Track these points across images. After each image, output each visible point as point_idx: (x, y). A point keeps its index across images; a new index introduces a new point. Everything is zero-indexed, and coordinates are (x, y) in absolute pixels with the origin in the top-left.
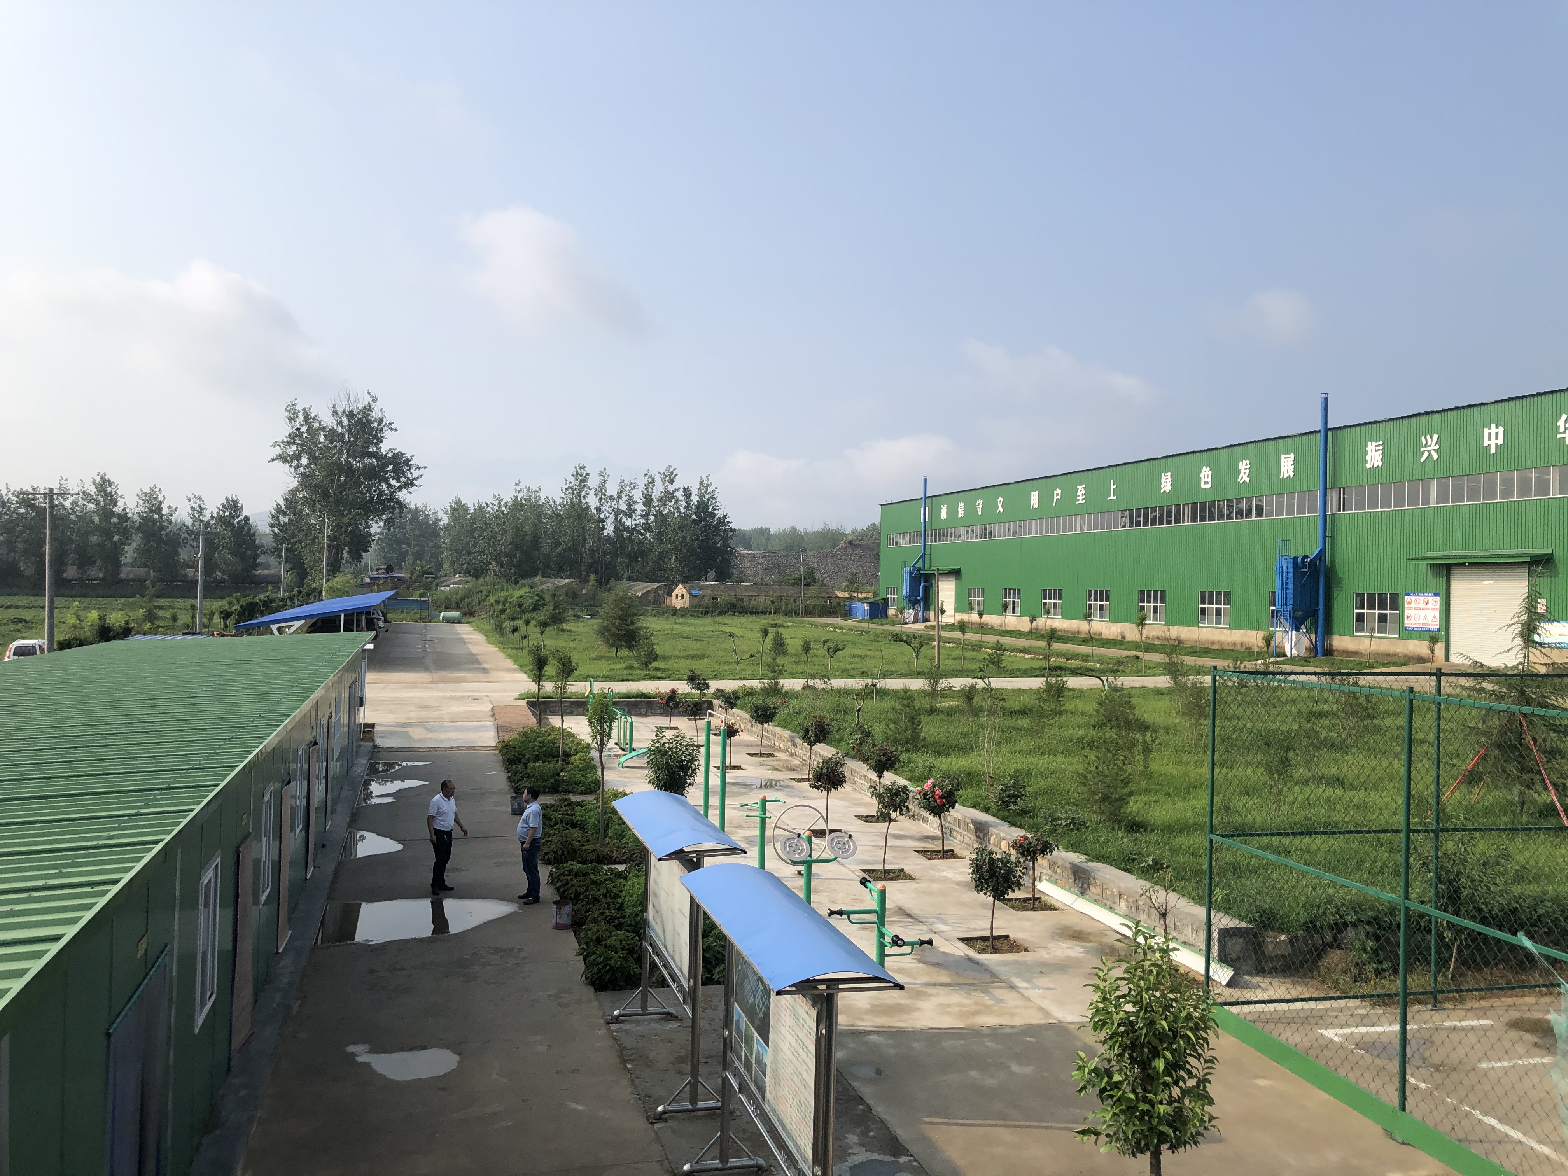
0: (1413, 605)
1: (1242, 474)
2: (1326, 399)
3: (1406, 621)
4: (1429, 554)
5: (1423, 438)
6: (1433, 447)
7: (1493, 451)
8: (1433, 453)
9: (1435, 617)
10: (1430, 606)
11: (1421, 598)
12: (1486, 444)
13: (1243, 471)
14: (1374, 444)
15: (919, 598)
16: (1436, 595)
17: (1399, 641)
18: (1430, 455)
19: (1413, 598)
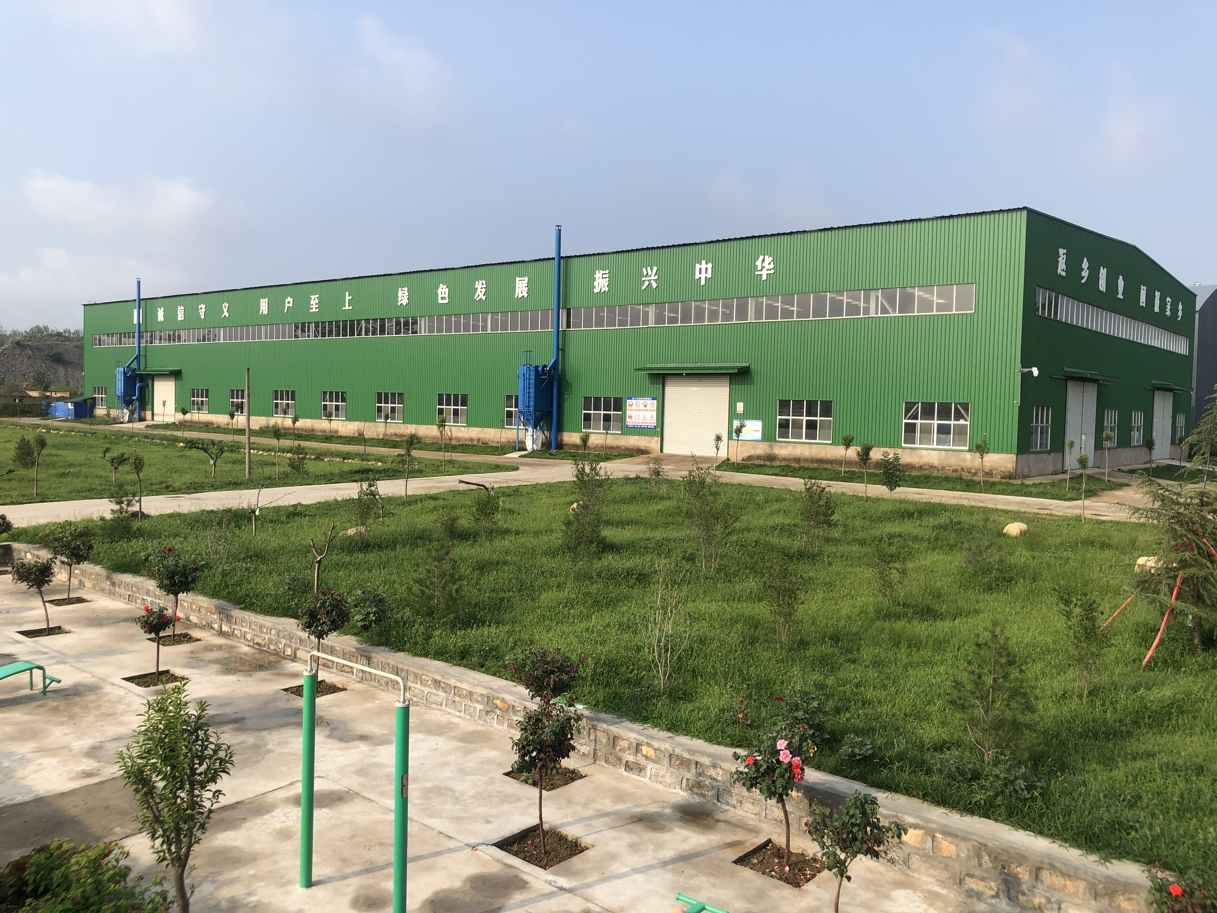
0: (634, 407)
1: (478, 292)
2: (560, 231)
3: (628, 420)
4: (648, 366)
5: (644, 270)
6: (652, 278)
7: (703, 283)
8: (653, 282)
9: (652, 417)
10: (648, 408)
11: (641, 402)
12: (697, 277)
13: (479, 290)
14: (601, 272)
15: (134, 398)
16: (653, 399)
17: (621, 437)
18: (650, 284)
19: (634, 401)
